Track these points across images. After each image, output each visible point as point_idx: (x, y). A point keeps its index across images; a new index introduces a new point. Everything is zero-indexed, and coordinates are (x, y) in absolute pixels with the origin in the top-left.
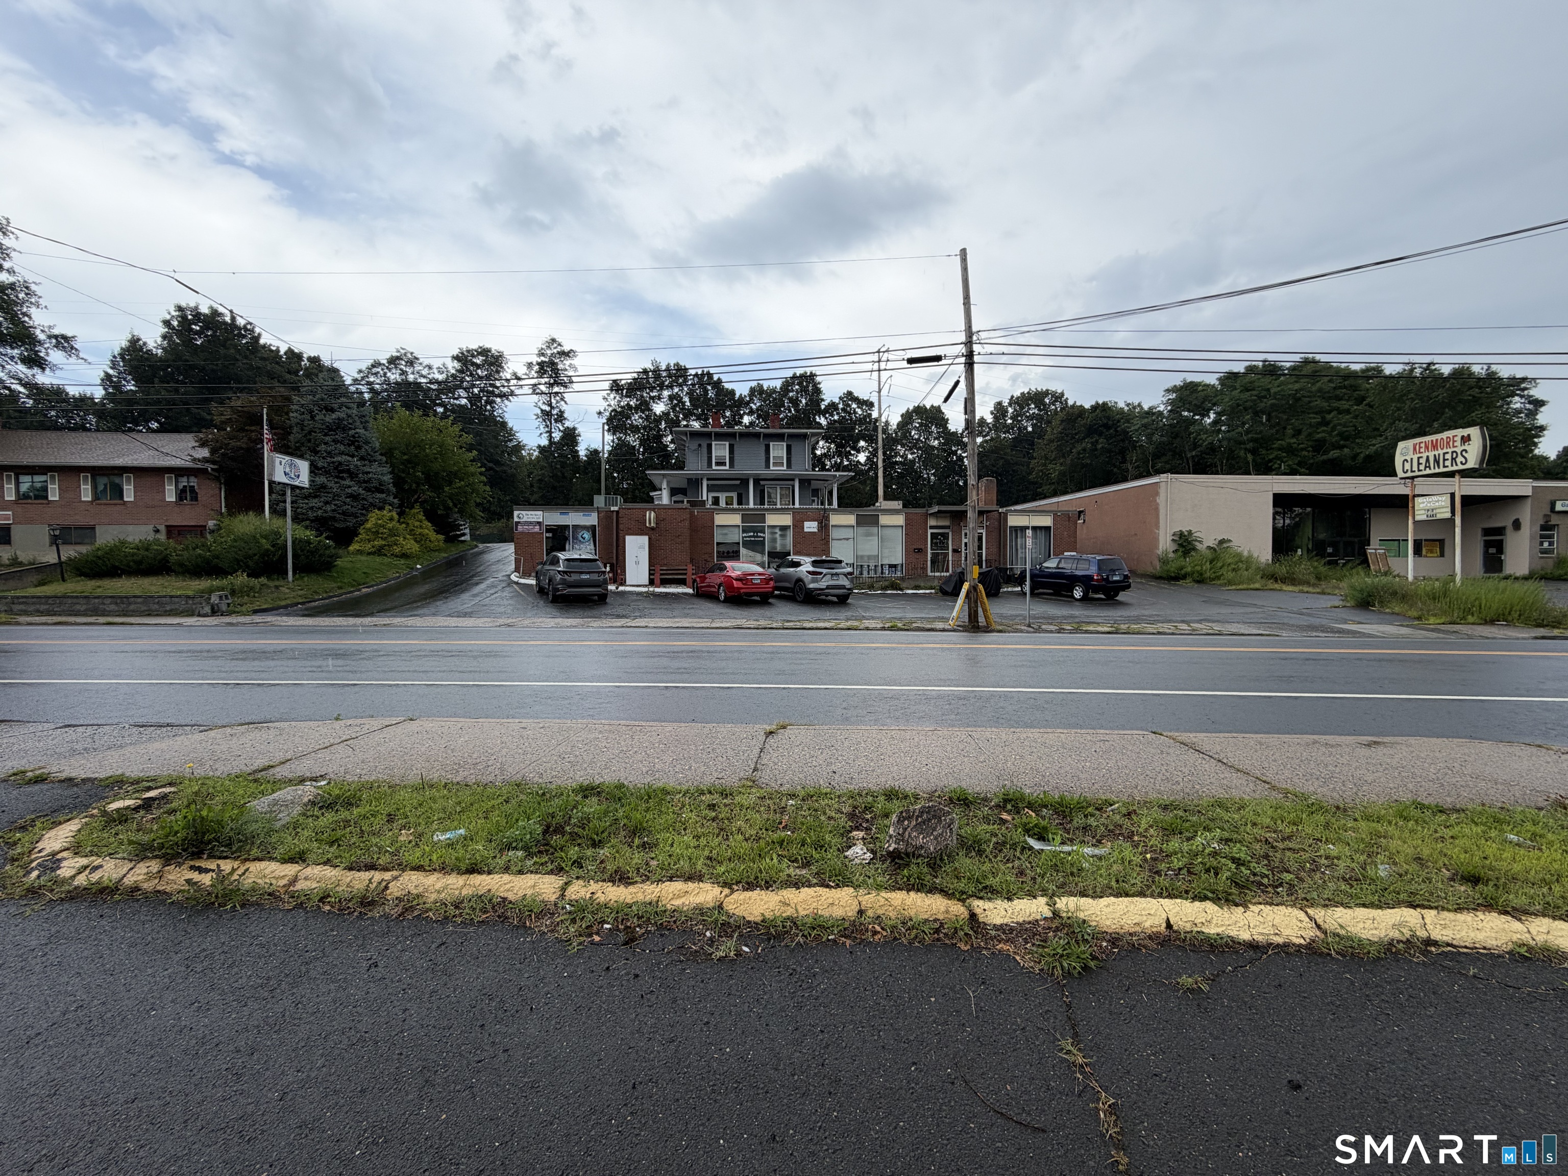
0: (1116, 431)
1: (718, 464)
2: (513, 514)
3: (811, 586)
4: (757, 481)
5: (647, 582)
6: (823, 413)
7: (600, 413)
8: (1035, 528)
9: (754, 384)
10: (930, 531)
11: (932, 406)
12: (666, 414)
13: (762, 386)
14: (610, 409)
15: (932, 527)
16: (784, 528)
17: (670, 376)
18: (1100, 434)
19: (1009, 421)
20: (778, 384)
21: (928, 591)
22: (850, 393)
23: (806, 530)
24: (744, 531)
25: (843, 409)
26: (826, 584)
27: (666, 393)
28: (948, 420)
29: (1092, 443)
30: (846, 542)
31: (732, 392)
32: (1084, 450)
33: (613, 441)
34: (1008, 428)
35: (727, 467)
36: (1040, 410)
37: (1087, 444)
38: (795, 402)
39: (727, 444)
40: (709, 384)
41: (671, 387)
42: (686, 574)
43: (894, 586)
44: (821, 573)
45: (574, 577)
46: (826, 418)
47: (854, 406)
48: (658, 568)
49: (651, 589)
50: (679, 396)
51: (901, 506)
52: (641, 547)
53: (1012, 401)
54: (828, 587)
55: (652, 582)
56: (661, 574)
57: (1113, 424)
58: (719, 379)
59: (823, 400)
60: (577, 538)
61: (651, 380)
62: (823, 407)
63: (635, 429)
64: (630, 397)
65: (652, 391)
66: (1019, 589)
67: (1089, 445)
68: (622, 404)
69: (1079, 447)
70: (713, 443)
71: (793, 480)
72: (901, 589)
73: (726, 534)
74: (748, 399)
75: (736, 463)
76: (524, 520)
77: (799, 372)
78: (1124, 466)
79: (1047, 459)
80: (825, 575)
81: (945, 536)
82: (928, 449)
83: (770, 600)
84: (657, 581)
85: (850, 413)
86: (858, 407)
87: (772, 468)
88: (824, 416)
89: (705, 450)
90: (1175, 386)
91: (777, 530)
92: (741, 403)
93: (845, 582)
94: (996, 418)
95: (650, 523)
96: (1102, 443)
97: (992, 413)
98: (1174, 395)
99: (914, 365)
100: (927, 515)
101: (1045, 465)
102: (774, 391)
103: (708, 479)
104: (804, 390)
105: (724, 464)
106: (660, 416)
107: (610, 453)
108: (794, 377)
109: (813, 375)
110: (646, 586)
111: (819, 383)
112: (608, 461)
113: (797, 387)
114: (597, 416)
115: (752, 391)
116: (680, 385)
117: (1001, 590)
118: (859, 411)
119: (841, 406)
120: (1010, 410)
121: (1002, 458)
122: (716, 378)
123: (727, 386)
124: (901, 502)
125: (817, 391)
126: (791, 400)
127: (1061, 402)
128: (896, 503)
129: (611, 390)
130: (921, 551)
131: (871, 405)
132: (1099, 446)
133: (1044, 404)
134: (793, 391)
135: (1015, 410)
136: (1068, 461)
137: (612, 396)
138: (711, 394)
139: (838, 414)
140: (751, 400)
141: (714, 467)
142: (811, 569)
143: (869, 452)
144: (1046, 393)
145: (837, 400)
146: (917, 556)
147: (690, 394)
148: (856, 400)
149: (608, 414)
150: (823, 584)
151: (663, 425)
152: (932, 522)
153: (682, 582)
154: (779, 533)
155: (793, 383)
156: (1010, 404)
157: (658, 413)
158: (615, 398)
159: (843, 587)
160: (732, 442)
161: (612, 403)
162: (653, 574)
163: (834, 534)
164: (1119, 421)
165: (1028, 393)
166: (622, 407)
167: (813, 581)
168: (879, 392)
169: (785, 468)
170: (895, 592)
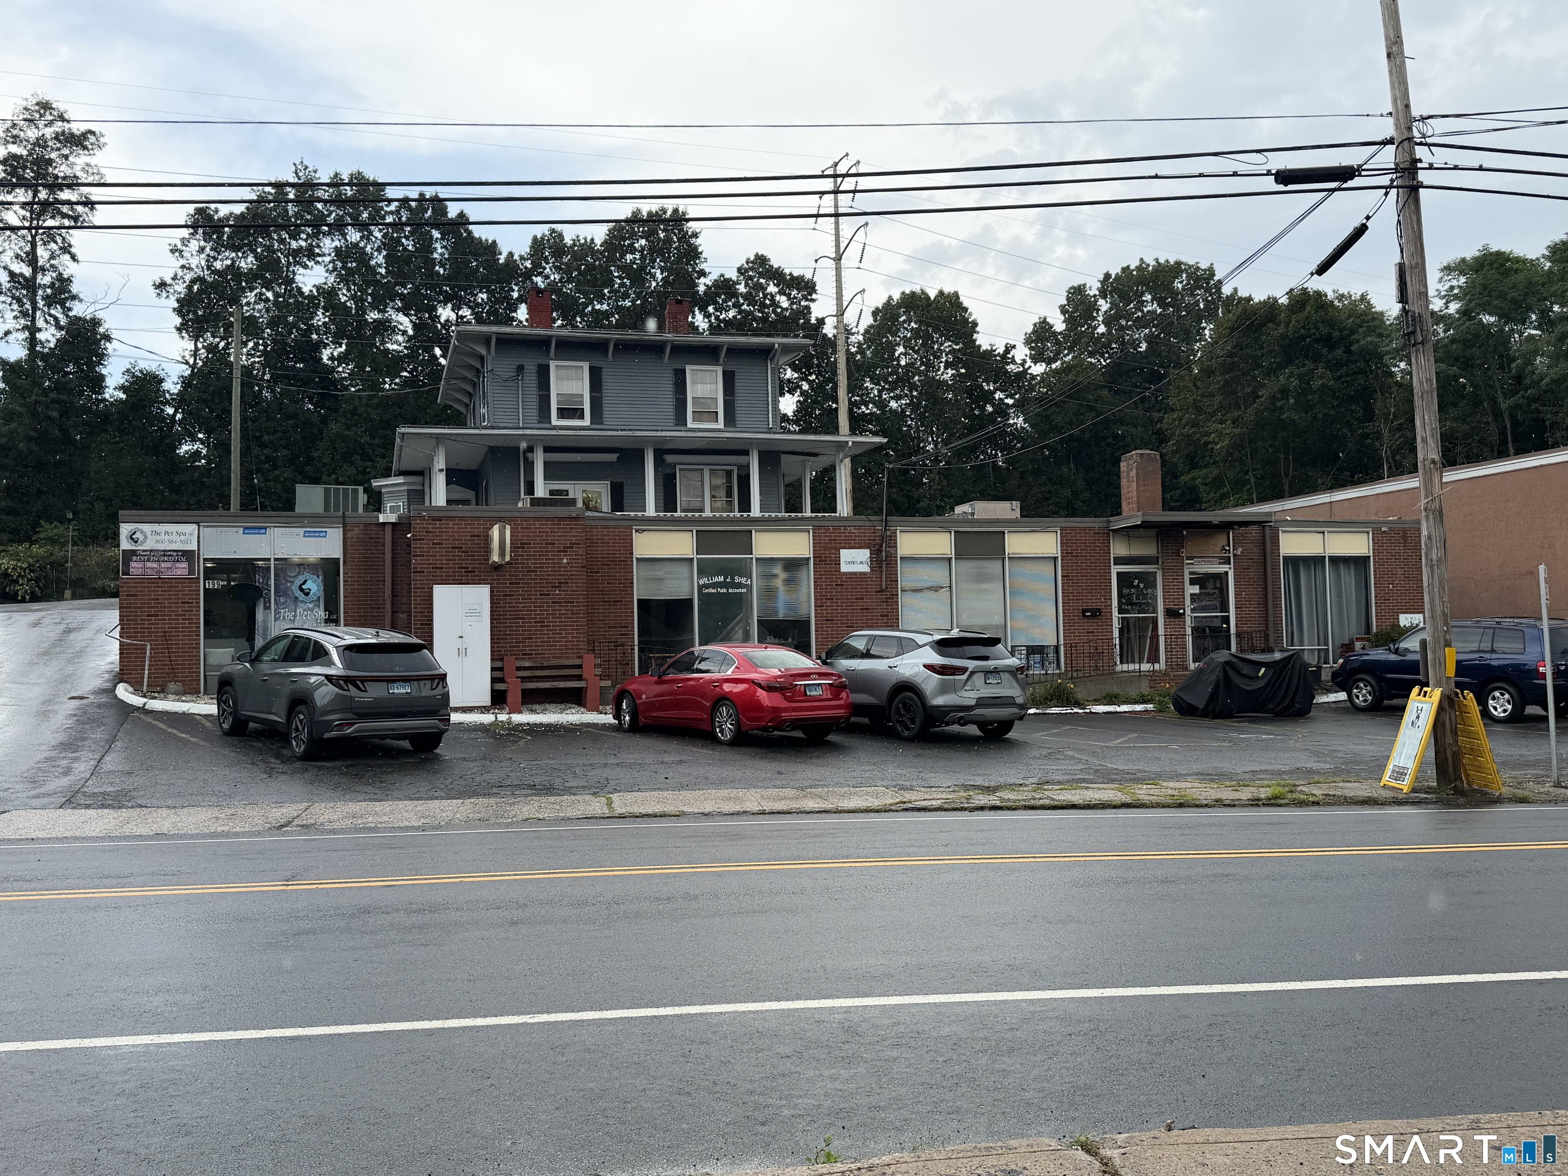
0: (1348, 351)
1: (564, 413)
2: (116, 535)
3: (939, 701)
4: (659, 454)
5: (486, 700)
6: (703, 303)
7: (162, 286)
8: (1336, 560)
9: (541, 231)
10: (1115, 570)
11: (941, 293)
12: (327, 294)
13: (561, 236)
14: (188, 277)
15: (1119, 561)
16: (792, 565)
17: (338, 201)
18: (1317, 357)
19: (1102, 329)
20: (599, 234)
21: (1139, 708)
22: (761, 260)
23: (844, 568)
24: (701, 573)
25: (749, 297)
26: (974, 695)
27: (328, 244)
28: (975, 324)
29: (1300, 377)
30: (931, 594)
31: (492, 248)
32: (1285, 392)
33: (195, 353)
34: (1100, 346)
35: (587, 422)
36: (1162, 304)
37: (1288, 378)
38: (638, 276)
39: (586, 366)
40: (436, 226)
41: (339, 227)
42: (579, 678)
43: (1062, 697)
44: (963, 670)
45: (374, 692)
46: (707, 316)
47: (772, 289)
48: (511, 663)
49: (503, 717)
50: (362, 250)
51: (1017, 514)
52: (472, 613)
53: (1109, 285)
54: (982, 703)
55: (498, 699)
56: (524, 679)
57: (1342, 338)
58: (462, 215)
59: (703, 274)
60: (286, 594)
61: (291, 209)
62: (701, 289)
63: (251, 327)
64: (236, 249)
65: (295, 236)
66: (1342, 696)
67: (1295, 382)
68: (218, 265)
69: (1270, 387)
70: (553, 364)
71: (746, 453)
72: (1078, 704)
73: (661, 580)
74: (528, 264)
75: (606, 414)
76: (147, 546)
77: (647, 207)
78: (1370, 428)
79: (1199, 410)
80: (972, 673)
81: (1148, 580)
82: (933, 387)
83: (832, 737)
84: (514, 696)
85: (763, 305)
86: (781, 293)
87: (690, 424)
88: (703, 309)
89: (531, 379)
90: (1463, 260)
91: (778, 570)
92: (511, 270)
93: (1010, 689)
94: (1070, 321)
95: (502, 553)
96: (1321, 377)
97: (1063, 310)
98: (1463, 279)
99: (1291, 187)
100: (1109, 533)
101: (1195, 424)
102: (588, 247)
103: (547, 450)
104: (657, 250)
105: (578, 413)
106: (311, 297)
107: (186, 383)
108: (635, 219)
109: (679, 219)
110: (483, 709)
111: (695, 235)
112: (180, 401)
113: (643, 242)
114: (153, 292)
115: (537, 245)
116: (362, 226)
117: (1314, 702)
118: (784, 302)
119: (742, 288)
120: (1104, 305)
121: (1091, 409)
122: (453, 210)
123: (478, 232)
124: (1016, 504)
125: (693, 254)
126: (626, 269)
127: (1208, 290)
128: (1006, 505)
129: (194, 226)
130: (1097, 614)
131: (808, 287)
132: (1316, 384)
133: (1174, 293)
134: (633, 250)
135: (1113, 305)
136: (1249, 415)
137: (194, 245)
138: (439, 251)
139: (737, 305)
140: (537, 269)
141: (555, 421)
142: (937, 659)
143: (803, 393)
144: (1176, 269)
145: (732, 275)
146: (1092, 625)
147: (390, 245)
148: (777, 275)
149: (181, 288)
150: (968, 697)
151: (320, 318)
152: (1118, 549)
153: (575, 698)
154: (782, 575)
155: (633, 235)
156: (1103, 293)
157: (306, 290)
158: (202, 250)
159: (1008, 702)
160: (598, 364)
161: (194, 262)
162: (501, 680)
163: (906, 576)
164: (1352, 332)
165: (1139, 268)
166: (215, 272)
167: (944, 689)
168: (838, 259)
169: (721, 425)
170: (1063, 710)
